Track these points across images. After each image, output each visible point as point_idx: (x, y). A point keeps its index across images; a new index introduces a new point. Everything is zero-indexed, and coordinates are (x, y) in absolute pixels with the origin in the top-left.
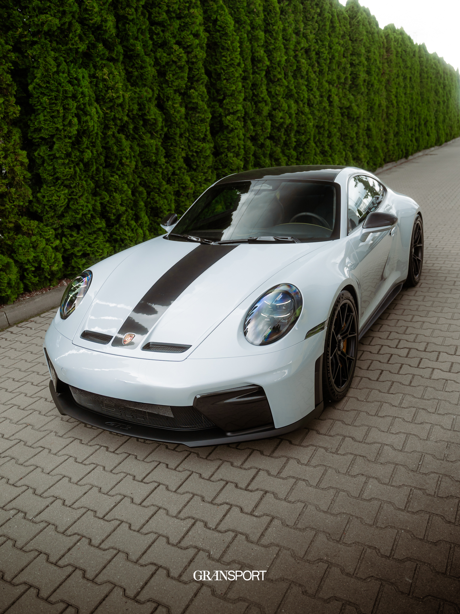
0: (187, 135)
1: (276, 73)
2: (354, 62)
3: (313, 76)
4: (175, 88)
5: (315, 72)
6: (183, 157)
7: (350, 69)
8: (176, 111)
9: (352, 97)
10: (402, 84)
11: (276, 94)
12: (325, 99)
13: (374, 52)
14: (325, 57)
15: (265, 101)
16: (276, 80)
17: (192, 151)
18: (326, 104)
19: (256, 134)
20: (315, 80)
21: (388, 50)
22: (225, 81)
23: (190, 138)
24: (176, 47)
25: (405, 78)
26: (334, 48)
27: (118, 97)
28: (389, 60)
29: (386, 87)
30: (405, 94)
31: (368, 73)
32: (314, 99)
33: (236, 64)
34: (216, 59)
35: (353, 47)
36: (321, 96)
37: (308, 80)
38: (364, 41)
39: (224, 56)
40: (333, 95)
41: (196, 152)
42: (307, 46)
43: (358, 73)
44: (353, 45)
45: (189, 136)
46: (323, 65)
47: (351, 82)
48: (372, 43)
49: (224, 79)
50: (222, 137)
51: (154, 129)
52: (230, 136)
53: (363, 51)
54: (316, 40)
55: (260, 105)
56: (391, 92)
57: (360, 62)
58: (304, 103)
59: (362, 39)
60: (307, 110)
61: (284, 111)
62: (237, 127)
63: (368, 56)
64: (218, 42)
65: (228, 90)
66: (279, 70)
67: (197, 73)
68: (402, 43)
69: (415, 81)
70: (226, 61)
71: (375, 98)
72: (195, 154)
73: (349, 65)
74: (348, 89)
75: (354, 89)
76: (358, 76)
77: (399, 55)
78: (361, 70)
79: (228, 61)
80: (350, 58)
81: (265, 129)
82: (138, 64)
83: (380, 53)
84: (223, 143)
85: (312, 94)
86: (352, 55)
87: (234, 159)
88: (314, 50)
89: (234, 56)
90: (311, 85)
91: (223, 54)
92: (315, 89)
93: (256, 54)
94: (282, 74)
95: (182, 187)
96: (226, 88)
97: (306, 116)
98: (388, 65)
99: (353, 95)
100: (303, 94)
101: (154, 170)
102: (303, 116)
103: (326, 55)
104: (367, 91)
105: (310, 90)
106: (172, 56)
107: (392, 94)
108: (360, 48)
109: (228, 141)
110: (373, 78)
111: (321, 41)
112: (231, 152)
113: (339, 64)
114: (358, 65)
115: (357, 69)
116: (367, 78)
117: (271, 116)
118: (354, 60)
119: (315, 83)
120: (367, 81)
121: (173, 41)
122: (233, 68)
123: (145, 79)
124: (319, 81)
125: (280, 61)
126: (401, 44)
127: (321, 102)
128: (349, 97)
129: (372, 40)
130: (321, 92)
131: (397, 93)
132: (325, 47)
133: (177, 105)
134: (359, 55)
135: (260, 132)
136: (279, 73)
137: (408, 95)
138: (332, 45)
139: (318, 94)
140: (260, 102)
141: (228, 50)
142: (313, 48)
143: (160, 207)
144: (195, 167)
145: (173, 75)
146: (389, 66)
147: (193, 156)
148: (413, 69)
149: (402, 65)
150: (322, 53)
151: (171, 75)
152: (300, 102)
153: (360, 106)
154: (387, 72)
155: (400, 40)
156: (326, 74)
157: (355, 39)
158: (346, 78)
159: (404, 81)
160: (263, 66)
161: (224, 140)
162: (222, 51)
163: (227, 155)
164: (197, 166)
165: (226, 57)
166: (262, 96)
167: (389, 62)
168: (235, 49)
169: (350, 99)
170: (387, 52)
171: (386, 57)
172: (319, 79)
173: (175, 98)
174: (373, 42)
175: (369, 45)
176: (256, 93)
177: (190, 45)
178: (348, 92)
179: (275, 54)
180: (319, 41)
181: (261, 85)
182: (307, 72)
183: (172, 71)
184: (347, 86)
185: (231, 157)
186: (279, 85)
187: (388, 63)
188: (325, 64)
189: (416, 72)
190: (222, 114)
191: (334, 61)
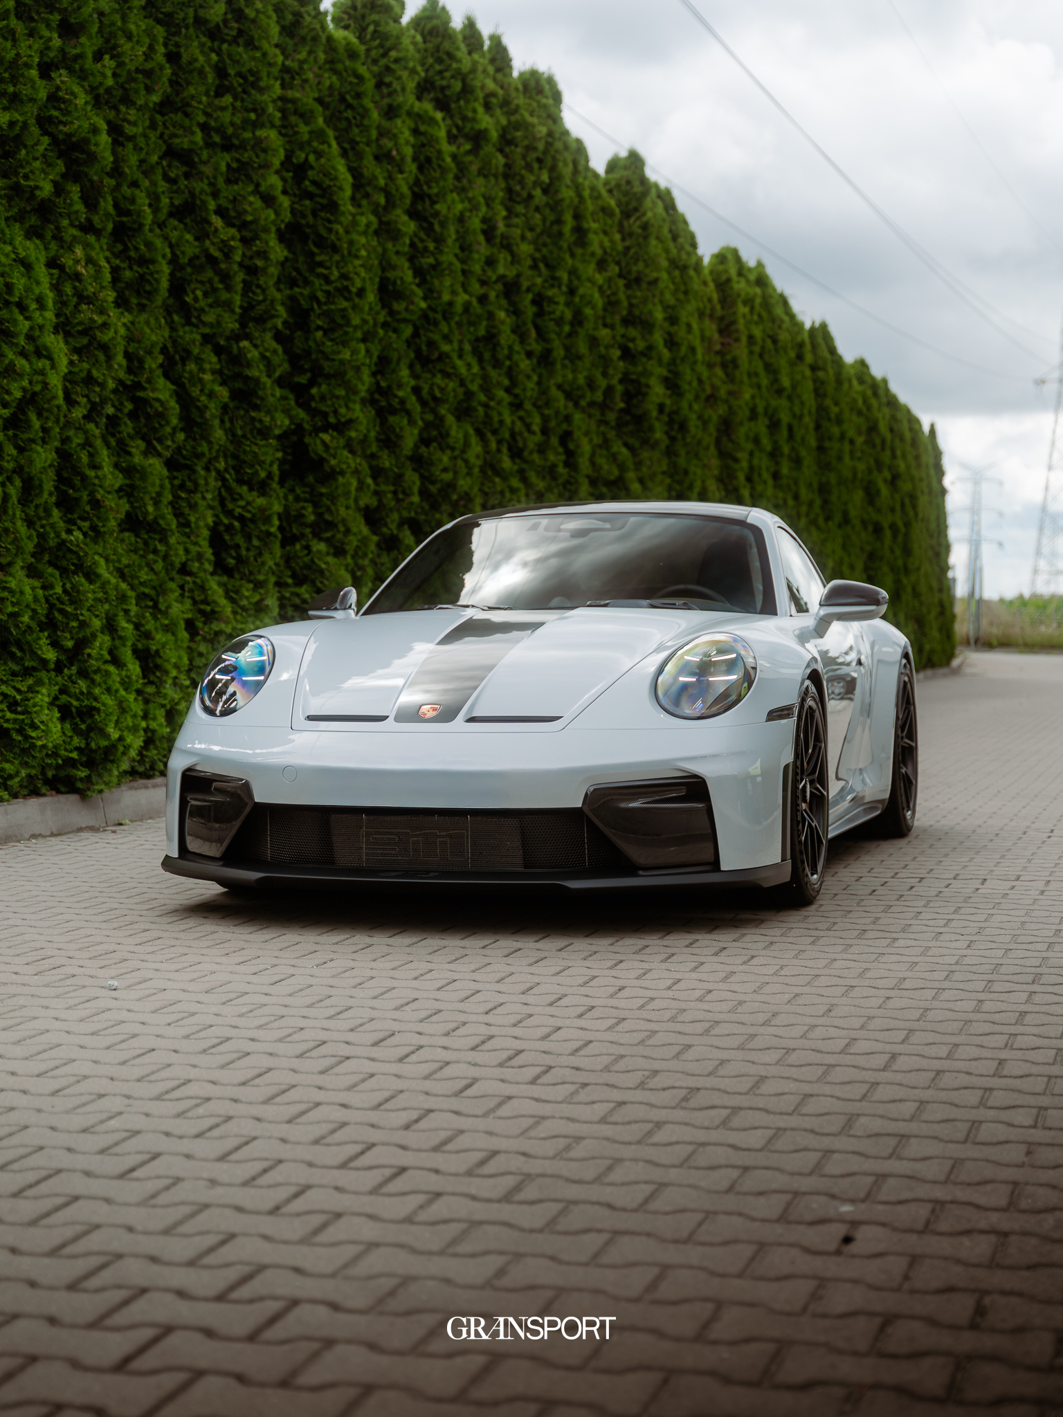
0: (221, 465)
1: (436, 337)
2: (631, 345)
3: (525, 364)
4: (207, 331)
5: (529, 354)
6: (207, 526)
7: (621, 364)
8: (207, 391)
9: (624, 450)
10: (766, 443)
11: (435, 398)
12: (554, 441)
13: (689, 326)
14: (558, 313)
15: (408, 413)
16: (435, 356)
17: (229, 513)
18: (555, 457)
19: (381, 506)
20: (528, 377)
21: (727, 328)
22: (319, 334)
23: (227, 476)
24: (217, 222)
25: (774, 425)
26: (581, 291)
27: (105, 325)
28: (728, 357)
29: (718, 442)
30: (776, 476)
31: (672, 384)
32: (526, 434)
33: (354, 290)
34: (297, 270)
35: (628, 297)
36: (545, 431)
37: (510, 374)
38: (661, 285)
39: (321, 264)
40: (577, 434)
41: (241, 519)
42: (511, 273)
43: (643, 380)
44: (629, 292)
45: (226, 470)
46: (553, 336)
47: (622, 405)
48: (681, 296)
49: (319, 328)
50: (298, 491)
51: (155, 430)
52: (323, 490)
53: (659, 315)
54: (534, 259)
55: (392, 420)
56: (736, 460)
57: (650, 348)
58: (499, 442)
59: (656, 281)
60: (506, 463)
61: (453, 449)
62: (344, 466)
63: (669, 334)
64: (308, 225)
65: (327, 358)
66: (446, 330)
67: (261, 298)
68: (764, 314)
69: (803, 439)
70: (327, 280)
71: (692, 469)
72: (236, 524)
73: (618, 353)
74: (613, 424)
75: (631, 428)
76: (644, 390)
77: (757, 349)
78: (651, 374)
79: (333, 278)
80: (620, 330)
81: (404, 492)
82: (136, 249)
83: (702, 331)
84: (303, 508)
85: (521, 418)
86: (626, 322)
87: (330, 559)
88: (528, 290)
89: (350, 268)
90: (517, 391)
91: (318, 259)
92: (528, 406)
93: (391, 274)
94: (451, 342)
95: (202, 612)
96: (323, 352)
97: (505, 479)
98: (727, 375)
99: (626, 445)
100: (500, 414)
101: (146, 543)
102: (497, 480)
103: (561, 307)
104: (666, 441)
105: (517, 406)
106: (207, 243)
107: (736, 466)
108: (650, 306)
109: (316, 505)
110: (685, 405)
111: (547, 266)
112: (321, 539)
113: (594, 342)
114: (643, 354)
115: (640, 369)
116: (668, 402)
117: (418, 461)
118: (633, 340)
119: (530, 387)
120: (667, 410)
121: (212, 205)
122: (346, 299)
123: (149, 293)
124: (539, 383)
125: (451, 304)
126: (760, 316)
127: (542, 449)
128: (615, 449)
129: (683, 288)
130: (545, 419)
131: (751, 468)
132: (559, 287)
133: (207, 377)
134: (647, 326)
135: (389, 499)
136: (447, 338)
137: (785, 481)
138: (576, 283)
139: (536, 422)
140: (394, 412)
141: (335, 249)
142: (525, 284)
143: (157, 651)
144: (232, 562)
145: (206, 294)
146: (730, 378)
147: (229, 528)
148: (797, 402)
149: (765, 382)
150: (551, 301)
151: (199, 293)
152: (489, 435)
153: (650, 484)
154: (723, 393)
155: (758, 301)
156: (558, 366)
157: (634, 275)
158: (609, 390)
159: (772, 434)
160: (407, 309)
161: (306, 500)
162: (315, 250)
163: (308, 547)
164: (239, 559)
165: (327, 268)
166: (401, 394)
167: (729, 366)
168: (353, 250)
169: (620, 458)
170: (721, 331)
171: (718, 347)
172: (540, 376)
173: (203, 356)
174: (686, 293)
175: (672, 302)
176: (383, 384)
177: (251, 222)
178: (612, 434)
179: (436, 282)
180: (541, 266)
181: (398, 363)
182: (510, 348)
183: (202, 283)
184: (611, 417)
185: (319, 552)
186: (441, 371)
187: (724, 366)
188: (558, 335)
189: (806, 411)
190: (306, 426)
191: (580, 330)
